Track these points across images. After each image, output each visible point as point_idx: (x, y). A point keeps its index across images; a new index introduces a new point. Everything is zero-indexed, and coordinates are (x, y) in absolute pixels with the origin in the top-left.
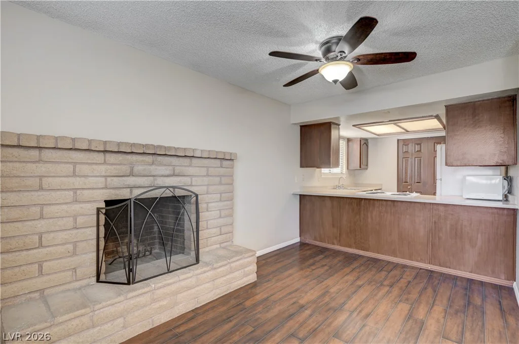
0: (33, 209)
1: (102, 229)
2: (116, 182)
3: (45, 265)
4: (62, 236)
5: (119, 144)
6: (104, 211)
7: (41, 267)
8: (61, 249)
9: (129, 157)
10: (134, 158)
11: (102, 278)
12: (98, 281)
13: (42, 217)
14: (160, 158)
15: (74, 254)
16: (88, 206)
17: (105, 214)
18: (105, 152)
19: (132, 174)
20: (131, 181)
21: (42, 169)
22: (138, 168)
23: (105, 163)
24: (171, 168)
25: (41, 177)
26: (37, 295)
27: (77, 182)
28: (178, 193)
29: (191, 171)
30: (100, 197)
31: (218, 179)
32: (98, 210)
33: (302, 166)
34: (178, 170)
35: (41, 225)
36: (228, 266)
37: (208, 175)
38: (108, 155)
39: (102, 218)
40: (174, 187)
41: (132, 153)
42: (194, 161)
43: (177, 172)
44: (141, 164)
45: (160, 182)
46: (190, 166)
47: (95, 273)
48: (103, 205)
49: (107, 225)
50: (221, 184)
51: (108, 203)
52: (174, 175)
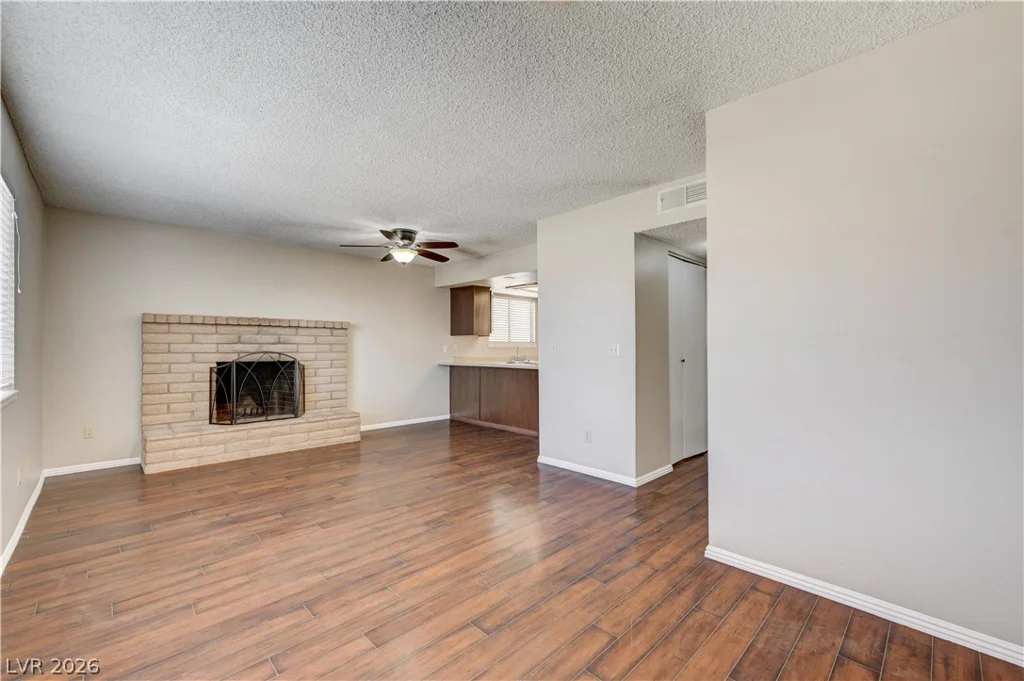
0: (164, 366)
1: (214, 384)
2: (226, 348)
3: (172, 406)
4: (185, 386)
5: (227, 319)
6: (215, 370)
7: (169, 407)
8: (181, 395)
9: (237, 328)
10: (242, 329)
11: (214, 421)
12: (211, 423)
13: (170, 372)
14: (265, 329)
15: (192, 401)
16: (204, 365)
17: (217, 373)
18: (216, 325)
19: (239, 342)
20: (239, 347)
21: (170, 338)
22: (245, 338)
23: (217, 333)
24: (276, 337)
25: (169, 344)
26: (165, 426)
27: (194, 348)
28: (284, 358)
29: (297, 339)
30: (213, 359)
31: (328, 347)
32: (211, 369)
33: (452, 334)
34: (283, 338)
35: (169, 378)
36: (325, 422)
37: (315, 343)
38: (219, 327)
39: (214, 376)
40: (280, 354)
41: (239, 325)
42: (300, 330)
43: (282, 340)
44: (247, 334)
45: (265, 348)
46: (297, 334)
47: (208, 416)
48: (215, 365)
49: (217, 381)
50: (331, 351)
51: (218, 364)
52: (279, 343)
